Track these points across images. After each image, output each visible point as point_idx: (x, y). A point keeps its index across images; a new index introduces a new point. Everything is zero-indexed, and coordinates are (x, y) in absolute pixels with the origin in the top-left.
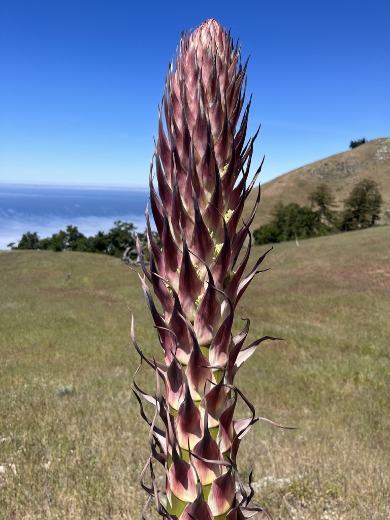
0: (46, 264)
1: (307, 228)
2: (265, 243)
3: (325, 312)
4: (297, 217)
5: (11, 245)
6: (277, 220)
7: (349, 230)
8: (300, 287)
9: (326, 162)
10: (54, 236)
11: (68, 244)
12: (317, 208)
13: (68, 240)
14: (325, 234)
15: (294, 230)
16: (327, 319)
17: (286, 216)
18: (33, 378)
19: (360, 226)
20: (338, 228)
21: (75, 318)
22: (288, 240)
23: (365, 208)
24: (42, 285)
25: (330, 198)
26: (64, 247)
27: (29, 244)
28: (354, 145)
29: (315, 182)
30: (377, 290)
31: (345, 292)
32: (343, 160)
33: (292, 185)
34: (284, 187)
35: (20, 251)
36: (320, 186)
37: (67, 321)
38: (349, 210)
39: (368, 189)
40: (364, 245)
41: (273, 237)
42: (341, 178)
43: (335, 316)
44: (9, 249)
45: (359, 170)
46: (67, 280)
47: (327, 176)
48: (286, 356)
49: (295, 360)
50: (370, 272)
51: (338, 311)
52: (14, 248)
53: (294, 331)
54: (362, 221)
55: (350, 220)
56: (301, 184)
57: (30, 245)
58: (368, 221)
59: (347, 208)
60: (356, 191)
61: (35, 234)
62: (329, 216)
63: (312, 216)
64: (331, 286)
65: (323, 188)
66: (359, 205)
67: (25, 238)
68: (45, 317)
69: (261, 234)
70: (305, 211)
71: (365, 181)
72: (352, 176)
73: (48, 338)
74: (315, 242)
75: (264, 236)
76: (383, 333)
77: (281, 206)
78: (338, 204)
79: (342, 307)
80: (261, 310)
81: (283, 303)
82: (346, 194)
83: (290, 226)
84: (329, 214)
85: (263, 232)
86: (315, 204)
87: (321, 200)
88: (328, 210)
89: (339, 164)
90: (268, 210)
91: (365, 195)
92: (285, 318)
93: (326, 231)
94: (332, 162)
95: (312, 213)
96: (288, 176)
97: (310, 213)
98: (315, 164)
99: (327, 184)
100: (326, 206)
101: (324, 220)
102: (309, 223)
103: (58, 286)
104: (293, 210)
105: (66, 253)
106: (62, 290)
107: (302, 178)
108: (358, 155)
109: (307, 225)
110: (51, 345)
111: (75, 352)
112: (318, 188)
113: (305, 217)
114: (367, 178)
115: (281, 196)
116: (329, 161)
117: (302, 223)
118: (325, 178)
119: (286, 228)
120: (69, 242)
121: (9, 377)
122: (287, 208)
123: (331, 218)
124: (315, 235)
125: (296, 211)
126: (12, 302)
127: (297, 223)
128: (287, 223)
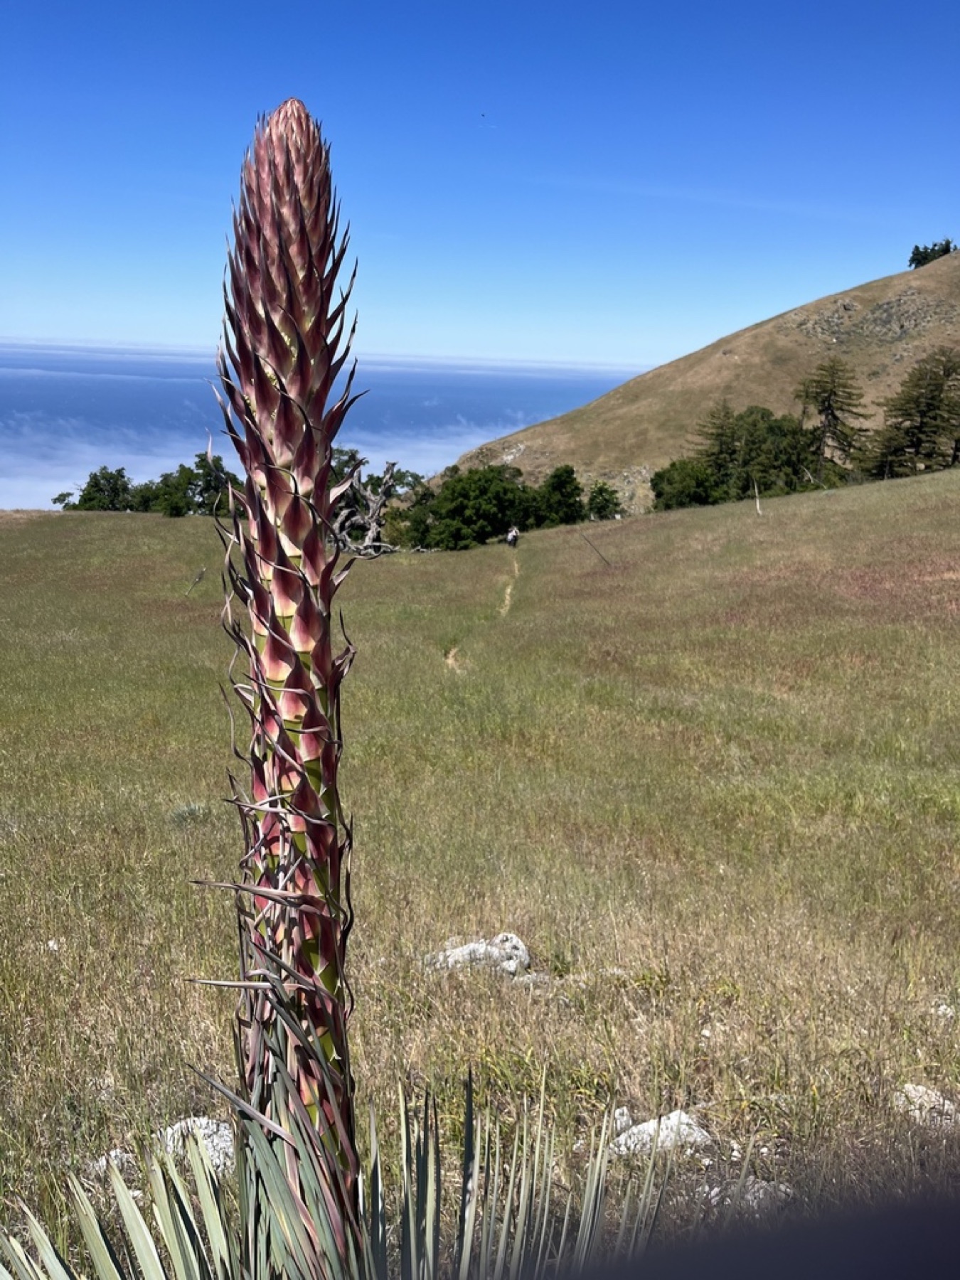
0: (148, 545)
1: (789, 470)
2: (682, 505)
3: (804, 666)
4: (765, 441)
5: (61, 498)
6: (716, 450)
7: (894, 475)
8: (754, 610)
9: (847, 301)
10: (166, 478)
11: (198, 499)
12: (815, 421)
13: (198, 490)
14: (832, 486)
15: (756, 475)
16: (808, 683)
17: (739, 440)
18: (117, 787)
19: (921, 466)
20: (866, 471)
21: (214, 667)
22: (740, 498)
23: (939, 422)
24: (138, 595)
25: (850, 396)
26: (190, 505)
27: (105, 497)
28: (920, 258)
29: (815, 354)
30: (937, 619)
31: (860, 623)
32: (891, 296)
33: (756, 360)
34: (736, 366)
35: (83, 513)
36: (826, 363)
37: (196, 674)
38: (897, 427)
39: (948, 374)
40: (921, 512)
41: (700, 490)
42: (882, 342)
43: (826, 677)
44: (59, 507)
45: (930, 323)
46: (195, 584)
47: (848, 339)
48: (696, 759)
49: (713, 767)
50: (927, 578)
51: (836, 666)
52: (67, 507)
53: (723, 706)
54: (929, 456)
55: (899, 451)
56: (781, 359)
57: (107, 501)
58: (944, 455)
59: (892, 421)
60: (917, 378)
61: (120, 473)
62: (845, 441)
63: (803, 440)
64: (828, 608)
65: (833, 369)
66: (923, 414)
67: (95, 482)
68: (145, 663)
69: (670, 483)
70: (786, 426)
71: (943, 352)
72: (913, 338)
73: (150, 707)
74: (803, 505)
75: (678, 486)
76: (932, 715)
77: (728, 414)
78: (871, 410)
79: (845, 657)
80: (653, 660)
81: (707, 644)
82: (893, 385)
83: (746, 463)
84: (846, 436)
85: (677, 477)
86: (813, 409)
87: (828, 399)
88: (844, 424)
89: (880, 307)
90: (693, 423)
91: (939, 387)
92: (708, 679)
93: (835, 479)
94: (862, 301)
95: (804, 433)
96: (747, 338)
97: (797, 431)
98: (818, 306)
99: (844, 358)
100: (838, 413)
101: (830, 451)
102: (794, 458)
103: (175, 598)
104: (754, 424)
105: (196, 521)
106: (184, 607)
107: (782, 341)
108: (931, 285)
109: (788, 463)
110: (157, 722)
111: (212, 738)
112: (821, 368)
113: (785, 443)
114: (948, 344)
115: (728, 388)
116: (855, 298)
117: (776, 459)
118: (841, 342)
119: (734, 469)
120: (201, 494)
121: (66, 783)
122: (741, 417)
123: (850, 445)
124: (806, 487)
125: (762, 425)
126: (67, 632)
127: (762, 458)
128: (740, 457)
